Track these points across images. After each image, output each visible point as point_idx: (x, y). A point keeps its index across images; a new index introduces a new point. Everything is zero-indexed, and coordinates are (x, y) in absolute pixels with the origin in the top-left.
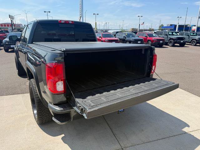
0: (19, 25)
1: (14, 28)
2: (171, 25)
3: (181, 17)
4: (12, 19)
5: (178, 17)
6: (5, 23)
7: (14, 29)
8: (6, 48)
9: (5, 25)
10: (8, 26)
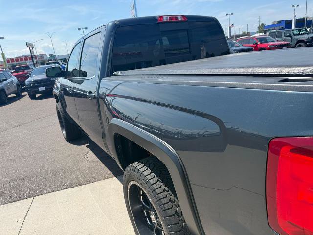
0: (42, 56)
1: (35, 61)
2: (279, 22)
3: (298, 6)
4: (31, 49)
5: (293, 6)
6: (22, 56)
7: (36, 63)
8: (31, 94)
9: (21, 58)
10: (26, 59)
